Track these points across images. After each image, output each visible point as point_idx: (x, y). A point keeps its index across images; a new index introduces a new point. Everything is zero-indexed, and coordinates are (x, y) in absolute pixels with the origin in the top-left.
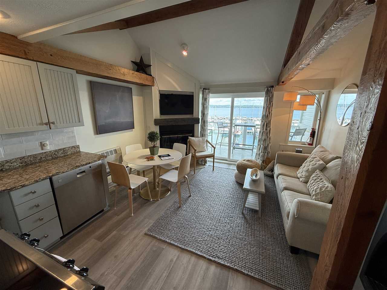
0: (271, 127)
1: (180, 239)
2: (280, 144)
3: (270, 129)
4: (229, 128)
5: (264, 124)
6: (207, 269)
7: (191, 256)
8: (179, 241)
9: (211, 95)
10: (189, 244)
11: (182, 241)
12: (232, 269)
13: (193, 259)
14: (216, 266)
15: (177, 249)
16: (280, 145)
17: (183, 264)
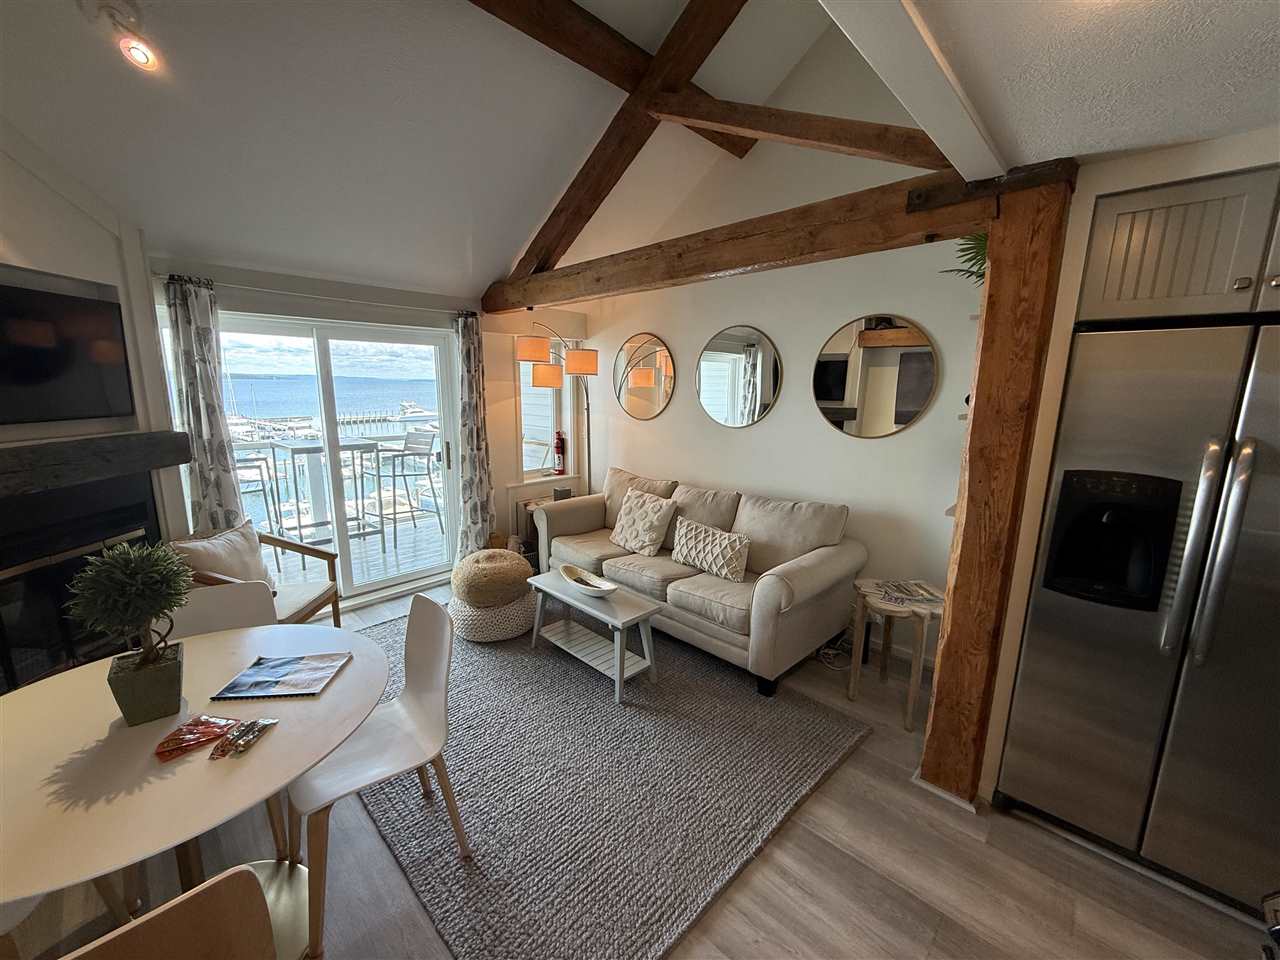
0: (489, 442)
1: (652, 915)
2: (509, 485)
3: (487, 444)
4: (259, 467)
5: (471, 431)
6: (784, 873)
7: (729, 901)
8: (657, 922)
9: (223, 315)
10: (684, 891)
11: (663, 913)
12: (792, 812)
13: (742, 899)
14: (779, 846)
15: (690, 942)
16: (508, 489)
17: (757, 941)
